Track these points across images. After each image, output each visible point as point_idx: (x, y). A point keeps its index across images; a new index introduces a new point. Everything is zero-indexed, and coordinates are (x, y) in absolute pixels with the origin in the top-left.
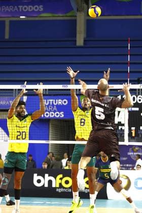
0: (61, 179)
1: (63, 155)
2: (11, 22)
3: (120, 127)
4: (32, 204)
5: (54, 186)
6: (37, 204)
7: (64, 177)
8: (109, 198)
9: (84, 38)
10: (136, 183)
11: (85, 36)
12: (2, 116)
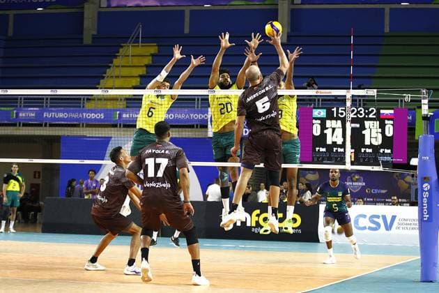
0: (258, 215)
1: (260, 185)
2: (192, 12)
3: (335, 149)
4: (219, 248)
5: (248, 224)
6: (228, 248)
7: (261, 213)
8: (321, 241)
9: (288, 33)
10: (356, 222)
11: (289, 31)
12: (180, 133)
